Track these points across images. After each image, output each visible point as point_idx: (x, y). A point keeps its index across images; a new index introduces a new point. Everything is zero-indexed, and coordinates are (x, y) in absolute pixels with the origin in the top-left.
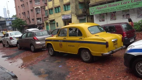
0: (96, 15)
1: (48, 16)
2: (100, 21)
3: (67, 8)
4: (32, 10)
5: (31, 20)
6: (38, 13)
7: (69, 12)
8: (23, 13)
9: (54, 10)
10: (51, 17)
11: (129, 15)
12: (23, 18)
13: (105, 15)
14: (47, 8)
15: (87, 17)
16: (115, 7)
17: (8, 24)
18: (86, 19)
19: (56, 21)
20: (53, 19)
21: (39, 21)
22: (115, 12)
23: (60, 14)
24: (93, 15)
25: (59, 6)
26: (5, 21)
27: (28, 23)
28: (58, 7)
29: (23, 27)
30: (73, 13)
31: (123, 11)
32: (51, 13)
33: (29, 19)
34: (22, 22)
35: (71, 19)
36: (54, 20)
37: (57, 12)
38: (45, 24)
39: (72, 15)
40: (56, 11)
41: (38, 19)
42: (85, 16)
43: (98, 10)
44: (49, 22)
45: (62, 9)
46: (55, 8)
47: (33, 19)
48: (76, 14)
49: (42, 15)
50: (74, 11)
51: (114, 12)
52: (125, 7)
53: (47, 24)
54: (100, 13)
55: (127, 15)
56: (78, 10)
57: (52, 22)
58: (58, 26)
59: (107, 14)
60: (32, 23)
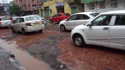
0: (86, 3)
1: (42, 3)
2: (90, 9)
5: (27, 6)
10: (46, 4)
11: (117, 4)
12: (20, 4)
15: (79, 5)
17: (6, 9)
18: (78, 6)
19: (50, 8)
20: (47, 6)
21: (34, 7)
23: (53, 2)
24: (84, 3)
26: (3, 7)
27: (24, 9)
29: (19, 12)
30: (66, 1)
33: (25, 5)
34: (19, 8)
35: (64, 6)
36: (48, 7)
38: (40, 10)
39: (65, 3)
41: (33, 6)
42: (76, 4)
44: (43, 8)
47: (29, 6)
48: (68, 2)
49: (37, 2)
51: (103, 1)
53: (42, 10)
55: (115, 4)
57: (47, 9)
58: (51, 12)
59: (96, 2)
60: (28, 10)
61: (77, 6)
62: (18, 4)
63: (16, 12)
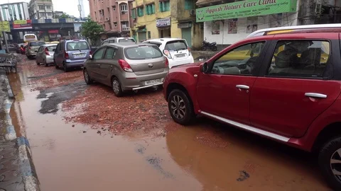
0: (207, 23)
1: (136, 19)
2: (213, 34)
3: (165, 7)
4: (114, 7)
5: (112, 24)
6: (123, 13)
7: (167, 15)
8: (100, 11)
9: (145, 9)
10: (141, 21)
11: (256, 25)
12: (101, 19)
13: (221, 23)
14: (134, 5)
15: (194, 25)
16: (234, 11)
17: (77, 28)
18: (192, 28)
19: (148, 28)
20: (143, 24)
21: (125, 26)
22: (236, 20)
23: (154, 17)
24: (203, 23)
25: (153, 3)
26: (72, 24)
27: (107, 29)
28: (151, 5)
30: (174, 17)
31: (249, 18)
32: (140, 14)
33: (109, 21)
34: (98, 27)
35: (170, 26)
36: (144, 27)
37: (150, 12)
38: (131, 32)
39: (172, 19)
40: (148, 10)
41: (123, 23)
42: (190, 22)
43: (208, 14)
44: (136, 29)
45: (157, 7)
46: (147, 5)
47: (115, 23)
48: (178, 18)
49: (130, 17)
50: (175, 13)
51: (234, 20)
52: (250, 11)
53: (134, 31)
54: (211, 19)
56: (181, 11)
57: (142, 29)
58: (150, 37)
59: (223, 21)
60: (113, 31)
61: (190, 28)
62: (98, 19)
63: (92, 34)
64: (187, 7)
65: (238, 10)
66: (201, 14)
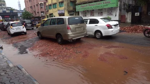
0: (81, 12)
1: (48, 10)
2: (84, 16)
3: (62, 5)
4: (37, 5)
6: (41, 8)
7: (62, 8)
8: (30, 7)
9: (52, 6)
10: (51, 11)
11: (102, 13)
12: (31, 11)
13: (87, 12)
14: (47, 4)
16: (93, 6)
17: (19, 15)
18: (74, 14)
19: (54, 14)
21: (42, 14)
22: (94, 10)
23: (56, 9)
24: (79, 12)
25: (56, 3)
26: (17, 13)
27: (34, 15)
28: (55, 4)
29: (30, 18)
30: (66, 9)
31: (99, 10)
32: (50, 8)
33: (35, 12)
34: (30, 14)
35: (64, 13)
36: (52, 14)
37: (55, 7)
38: (46, 16)
39: (65, 10)
40: (54, 6)
41: (42, 12)
42: (74, 12)
43: (81, 8)
44: (49, 15)
45: (58, 5)
46: (53, 4)
47: (38, 12)
48: (68, 10)
49: (45, 9)
50: (66, 7)
51: (93, 10)
52: (99, 7)
53: (47, 16)
54: (83, 10)
55: (101, 13)
56: (69, 7)
59: (88, 11)
60: (37, 16)
62: (29, 10)
63: (27, 17)
64: (71, 5)
65: (94, 6)
66: (78, 8)
